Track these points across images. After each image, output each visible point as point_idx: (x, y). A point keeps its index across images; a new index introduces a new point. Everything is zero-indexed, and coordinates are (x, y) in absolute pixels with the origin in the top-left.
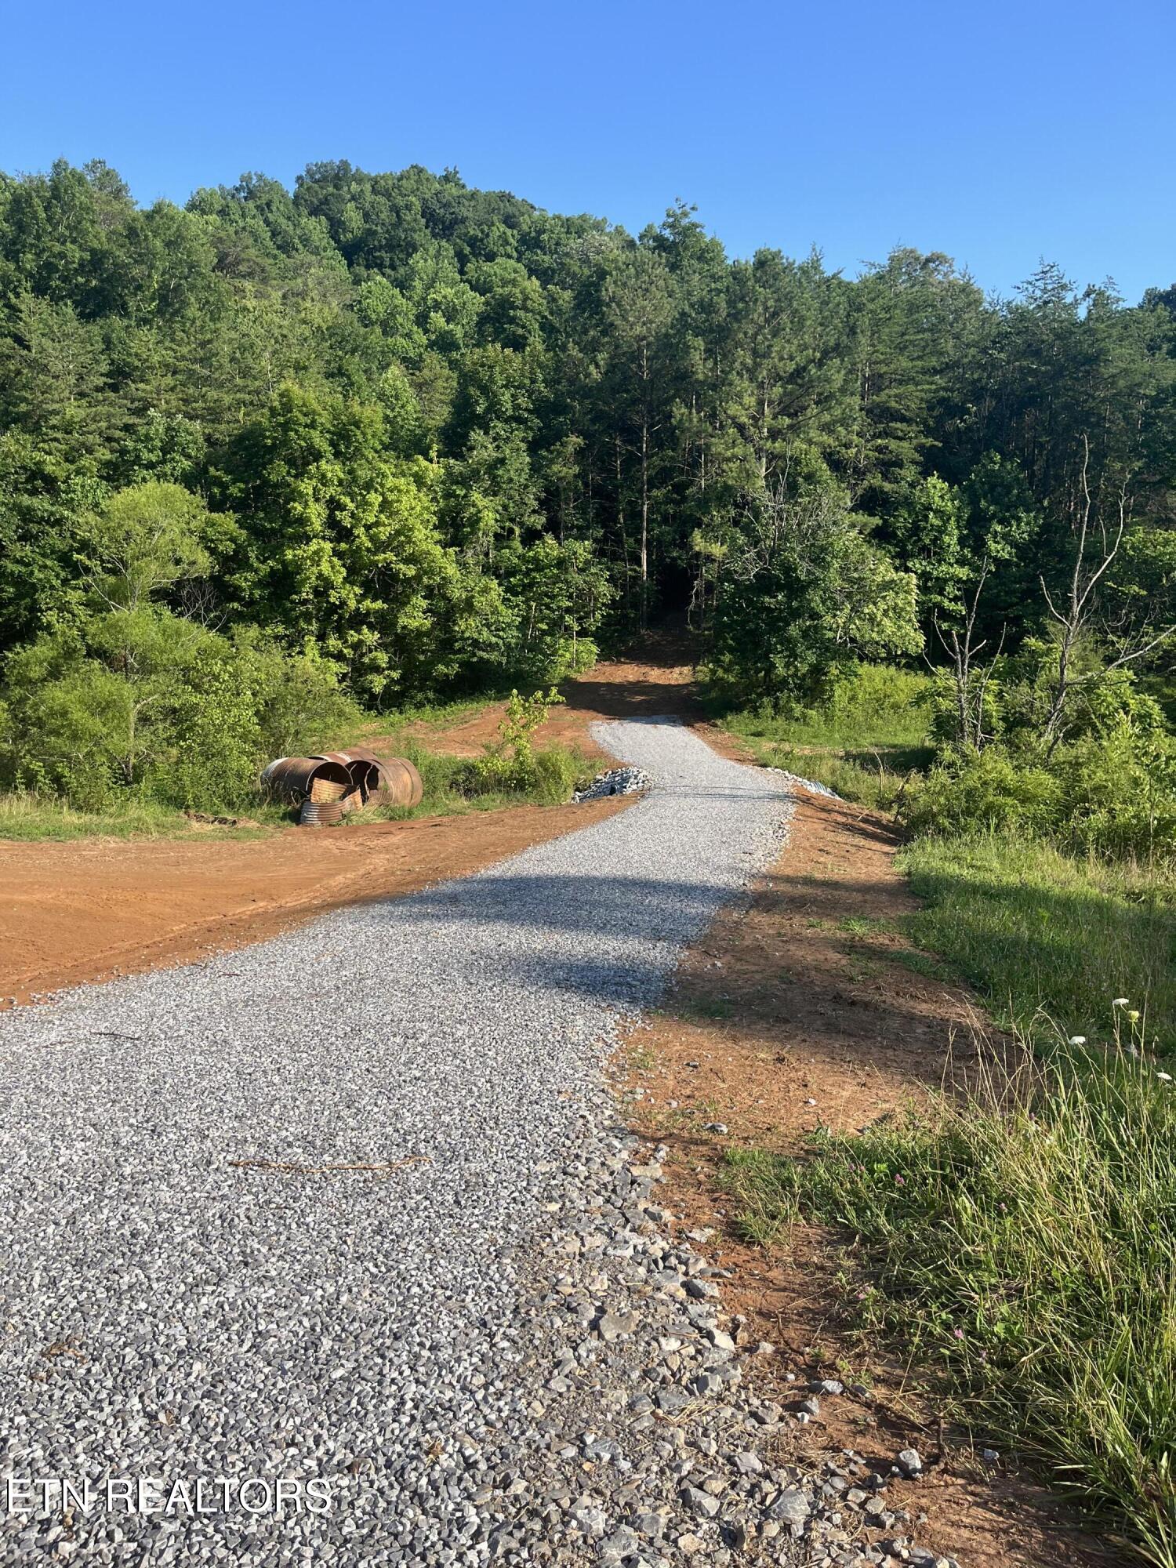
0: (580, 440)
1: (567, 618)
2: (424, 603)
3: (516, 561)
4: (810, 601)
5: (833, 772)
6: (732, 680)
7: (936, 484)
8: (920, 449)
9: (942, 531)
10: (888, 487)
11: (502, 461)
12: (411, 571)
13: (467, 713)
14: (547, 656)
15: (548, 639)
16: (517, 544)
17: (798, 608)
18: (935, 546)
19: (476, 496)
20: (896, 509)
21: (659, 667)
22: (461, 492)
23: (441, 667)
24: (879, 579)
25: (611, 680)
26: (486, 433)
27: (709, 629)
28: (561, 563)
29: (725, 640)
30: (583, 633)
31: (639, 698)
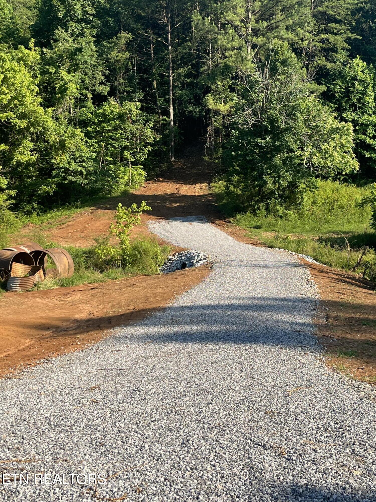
0: (129, 36)
1: (125, 153)
2: (31, 145)
3: (90, 115)
4: (287, 142)
5: (314, 250)
6: (240, 192)
7: (358, 62)
8: (348, 40)
9: (364, 93)
10: (329, 65)
11: (80, 50)
12: (23, 124)
13: (63, 218)
14: (113, 178)
15: (112, 166)
16: (90, 104)
17: (279, 146)
18: (360, 102)
19: (63, 73)
20: (334, 80)
21: (186, 183)
22: (52, 70)
23: (44, 188)
24: (328, 126)
25: (156, 193)
26: (66, 31)
27: (218, 159)
28: (121, 117)
29: (233, 166)
30: (135, 163)
31: (174, 205)
